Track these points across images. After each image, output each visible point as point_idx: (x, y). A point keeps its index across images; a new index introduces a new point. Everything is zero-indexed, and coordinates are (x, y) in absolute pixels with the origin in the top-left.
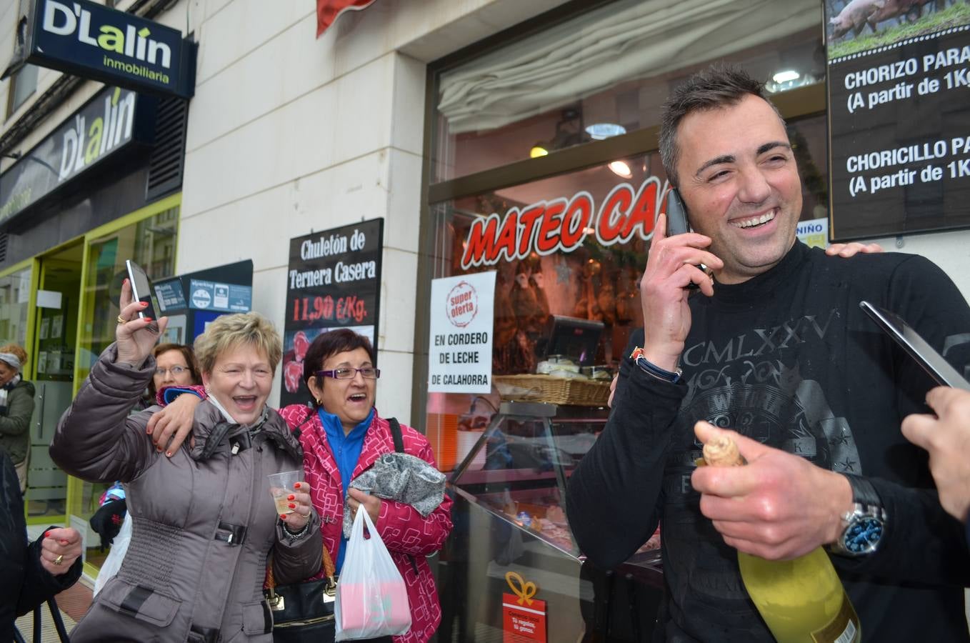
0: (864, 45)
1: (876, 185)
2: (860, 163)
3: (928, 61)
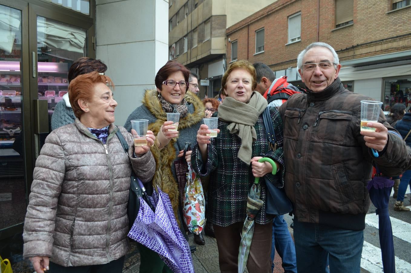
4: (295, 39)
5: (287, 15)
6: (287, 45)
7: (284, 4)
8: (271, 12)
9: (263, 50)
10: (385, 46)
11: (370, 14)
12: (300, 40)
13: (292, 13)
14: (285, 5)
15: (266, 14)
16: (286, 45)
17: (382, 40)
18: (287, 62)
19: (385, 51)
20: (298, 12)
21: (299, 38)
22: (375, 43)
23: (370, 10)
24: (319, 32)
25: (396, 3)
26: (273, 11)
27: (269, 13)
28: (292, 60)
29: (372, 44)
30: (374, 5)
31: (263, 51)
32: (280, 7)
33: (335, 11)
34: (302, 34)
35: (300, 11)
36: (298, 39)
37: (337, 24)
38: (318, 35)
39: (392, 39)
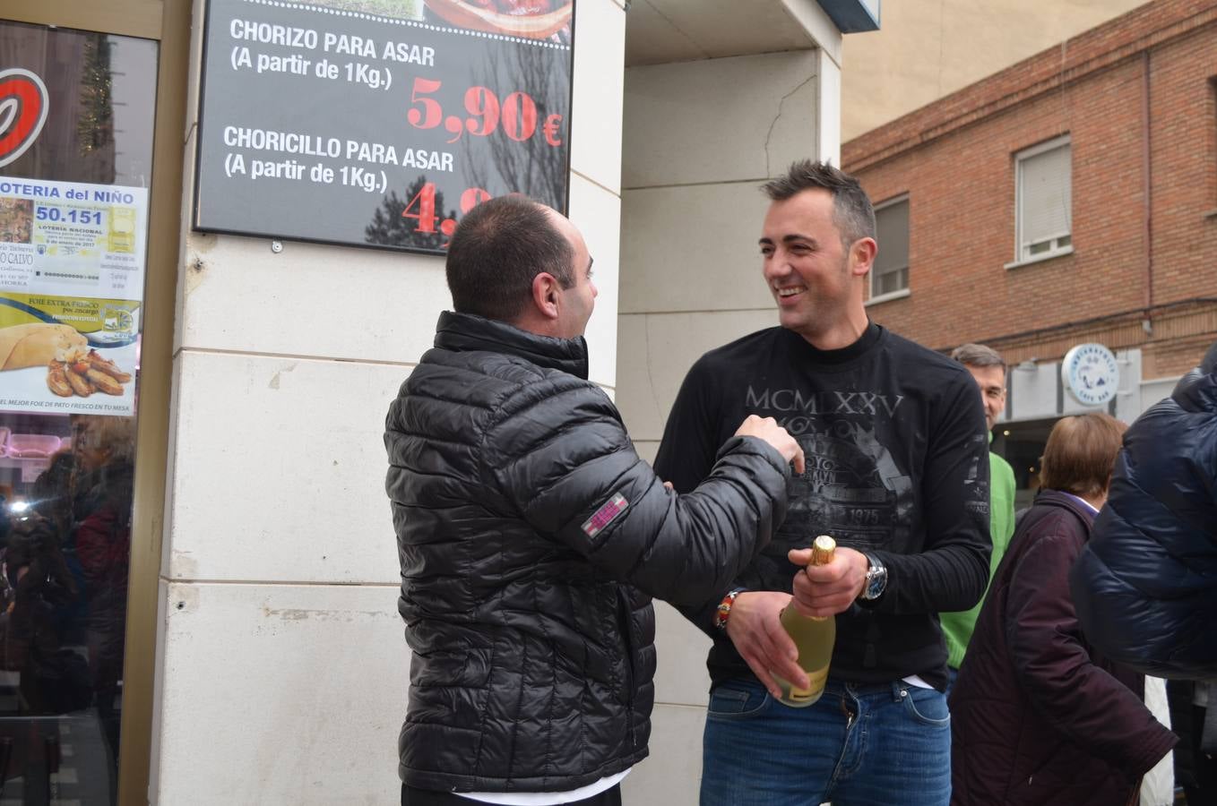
1: (258, 170)
2: (241, 136)
3: (329, 39)
4: (1045, 246)
5: (1011, 148)
6: (1010, 270)
7: (993, 103)
8: (940, 132)
9: (905, 285)
12: (1067, 249)
13: (1033, 139)
14: (1000, 106)
15: (918, 141)
16: (1007, 266)
18: (1014, 337)
20: (1057, 136)
21: (1062, 242)
24: (1150, 220)
26: (947, 129)
27: (932, 135)
28: (1038, 332)
31: (905, 292)
32: (980, 114)
34: (1076, 222)
35: (1066, 133)
36: (1059, 246)
38: (1150, 229)
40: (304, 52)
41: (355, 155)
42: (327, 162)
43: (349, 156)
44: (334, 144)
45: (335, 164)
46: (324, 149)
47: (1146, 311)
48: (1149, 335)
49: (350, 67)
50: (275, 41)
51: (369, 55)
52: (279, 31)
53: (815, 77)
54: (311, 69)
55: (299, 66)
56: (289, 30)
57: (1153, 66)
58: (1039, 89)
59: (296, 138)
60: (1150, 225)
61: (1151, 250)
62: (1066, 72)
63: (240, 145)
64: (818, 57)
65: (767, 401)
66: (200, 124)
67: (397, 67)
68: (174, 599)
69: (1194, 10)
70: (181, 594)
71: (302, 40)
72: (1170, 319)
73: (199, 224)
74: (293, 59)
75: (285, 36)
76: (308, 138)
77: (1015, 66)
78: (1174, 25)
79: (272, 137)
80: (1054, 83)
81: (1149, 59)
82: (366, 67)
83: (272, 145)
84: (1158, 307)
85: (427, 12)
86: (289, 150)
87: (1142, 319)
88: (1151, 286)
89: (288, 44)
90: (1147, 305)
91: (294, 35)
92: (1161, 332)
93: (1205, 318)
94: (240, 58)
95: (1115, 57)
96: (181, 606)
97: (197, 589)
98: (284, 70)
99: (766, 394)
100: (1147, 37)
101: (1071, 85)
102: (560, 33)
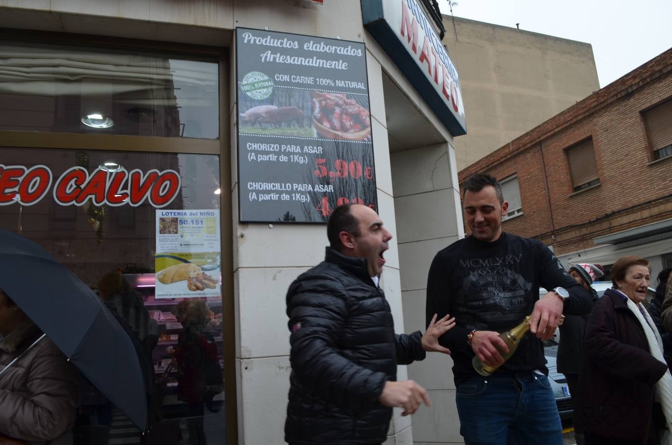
0: (256, 132)
1: (261, 198)
2: (254, 186)
3: (283, 147)
4: (513, 213)
7: (488, 166)
10: (655, 210)
11: (623, 168)
12: (521, 213)
13: (504, 177)
14: (490, 166)
17: (650, 202)
19: (657, 218)
20: (512, 175)
21: (519, 211)
22: (639, 207)
23: (623, 162)
24: (549, 200)
25: (658, 151)
29: (635, 208)
30: (627, 155)
33: (570, 169)
34: (523, 204)
35: (515, 173)
36: (518, 213)
37: (576, 186)
38: (550, 204)
39: (664, 200)
40: (275, 153)
41: (297, 189)
42: (287, 192)
43: (295, 190)
44: (289, 186)
45: (289, 193)
46: (285, 188)
47: (552, 232)
48: (554, 240)
49: (292, 156)
50: (263, 150)
51: (299, 152)
52: (265, 146)
53: (447, 153)
54: (278, 159)
55: (273, 158)
56: (268, 145)
57: (543, 147)
58: (504, 159)
59: (274, 184)
60: (549, 202)
61: (551, 210)
62: (512, 152)
63: (254, 189)
64: (447, 145)
65: (468, 265)
66: (239, 183)
67: (309, 155)
68: (244, 366)
69: (555, 127)
70: (246, 364)
71: (273, 148)
72: (561, 234)
73: (241, 220)
74: (271, 156)
75: (267, 147)
76: (279, 184)
77: (494, 152)
78: (548, 132)
79: (266, 185)
80: (509, 156)
81: (541, 144)
82: (298, 156)
83: (266, 188)
84: (557, 230)
85: (318, 134)
86: (272, 189)
87: (551, 235)
88: (553, 223)
89: (269, 150)
90: (552, 230)
91: (270, 147)
92: (559, 239)
93: (574, 233)
94: (252, 157)
95: (529, 145)
96: (246, 368)
97: (252, 361)
98: (268, 160)
99: (467, 262)
100: (539, 137)
101: (515, 157)
102: (367, 138)
